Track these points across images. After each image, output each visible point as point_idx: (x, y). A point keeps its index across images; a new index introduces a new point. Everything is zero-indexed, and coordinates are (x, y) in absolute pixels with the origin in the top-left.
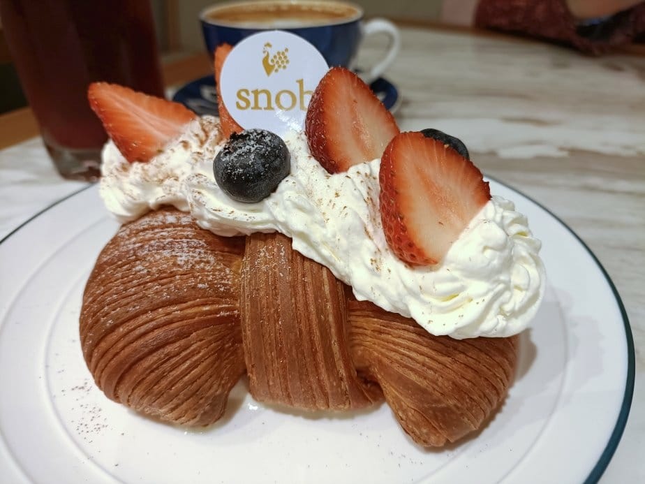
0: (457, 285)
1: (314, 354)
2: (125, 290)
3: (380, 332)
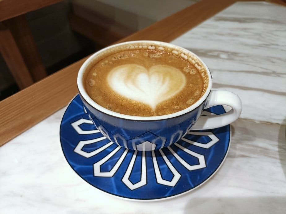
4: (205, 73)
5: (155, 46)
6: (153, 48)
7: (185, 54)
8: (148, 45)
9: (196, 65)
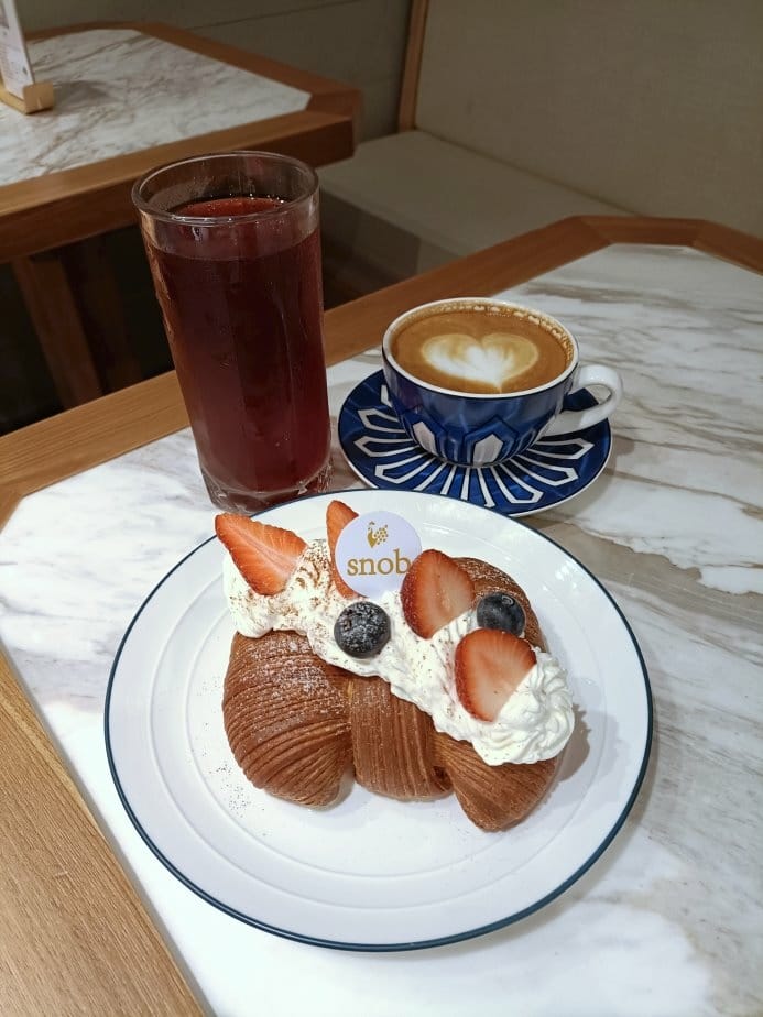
0: (505, 734)
1: (405, 765)
2: (267, 712)
3: (453, 749)
4: (568, 341)
5: (485, 306)
6: (482, 308)
7: (535, 317)
8: (474, 305)
9: (554, 332)
